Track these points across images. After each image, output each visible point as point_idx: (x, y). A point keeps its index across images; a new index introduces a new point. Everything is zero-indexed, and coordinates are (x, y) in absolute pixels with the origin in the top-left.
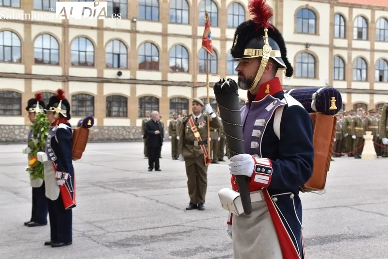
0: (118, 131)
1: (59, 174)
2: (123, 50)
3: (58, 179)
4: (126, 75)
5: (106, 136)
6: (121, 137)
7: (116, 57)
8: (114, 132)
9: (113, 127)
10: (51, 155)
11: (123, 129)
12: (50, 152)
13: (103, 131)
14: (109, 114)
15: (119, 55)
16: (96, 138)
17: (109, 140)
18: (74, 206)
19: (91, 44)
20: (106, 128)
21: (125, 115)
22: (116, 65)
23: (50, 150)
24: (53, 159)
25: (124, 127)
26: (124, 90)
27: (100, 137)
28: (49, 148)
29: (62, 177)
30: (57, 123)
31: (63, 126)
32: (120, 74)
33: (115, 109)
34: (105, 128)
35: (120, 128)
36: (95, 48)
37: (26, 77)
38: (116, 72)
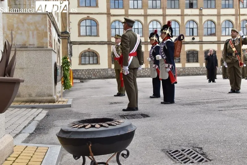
0: (193, 70)
1: (167, 65)
2: (195, 26)
3: (166, 68)
4: (197, 39)
5: (187, 73)
6: (195, 73)
7: (191, 30)
8: (191, 70)
9: (191, 68)
10: (163, 56)
11: (196, 69)
12: (163, 54)
13: (185, 70)
14: (188, 61)
15: (193, 29)
16: (181, 74)
17: (188, 75)
18: (176, 83)
19: (177, 24)
20: (187, 68)
21: (197, 61)
22: (191, 34)
23: (162, 53)
24: (164, 58)
25: (196, 68)
26: (196, 47)
27: (184, 73)
28: (162, 52)
29: (169, 66)
30: (166, 39)
31: (169, 40)
32: (193, 39)
33: (190, 58)
34: (186, 68)
35: (194, 68)
36: (180, 26)
37: (145, 44)
38: (191, 38)
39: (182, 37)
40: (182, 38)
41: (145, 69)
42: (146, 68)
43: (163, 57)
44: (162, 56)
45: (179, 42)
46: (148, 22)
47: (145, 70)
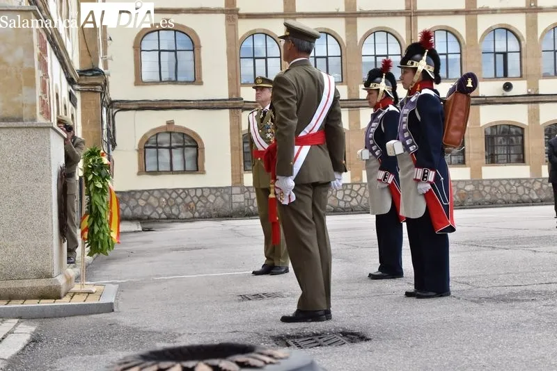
0: (508, 187)
1: (419, 173)
2: (513, 45)
3: (417, 181)
4: (520, 88)
5: (488, 198)
6: (515, 198)
7: (500, 58)
8: (502, 189)
9: (500, 180)
10: (408, 142)
11: (517, 184)
12: (407, 138)
13: (481, 189)
14: (492, 159)
15: (505, 54)
16: (470, 200)
17: (493, 204)
18: (452, 229)
19: (455, 40)
20: (488, 183)
21: (521, 160)
22: (500, 73)
23: (406, 135)
24: (411, 148)
25: (519, 180)
26: (517, 115)
27: (477, 198)
28: (405, 131)
30: (418, 89)
31: (426, 91)
32: (508, 87)
33: (499, 151)
34: (485, 183)
35: (512, 183)
36: (463, 46)
37: (351, 105)
38: (500, 84)
39: (470, 81)
40: (470, 85)
41: (349, 187)
42: (352, 184)
43: (406, 147)
44: (404, 144)
45: (461, 97)
46: (360, 35)
47: (352, 190)
